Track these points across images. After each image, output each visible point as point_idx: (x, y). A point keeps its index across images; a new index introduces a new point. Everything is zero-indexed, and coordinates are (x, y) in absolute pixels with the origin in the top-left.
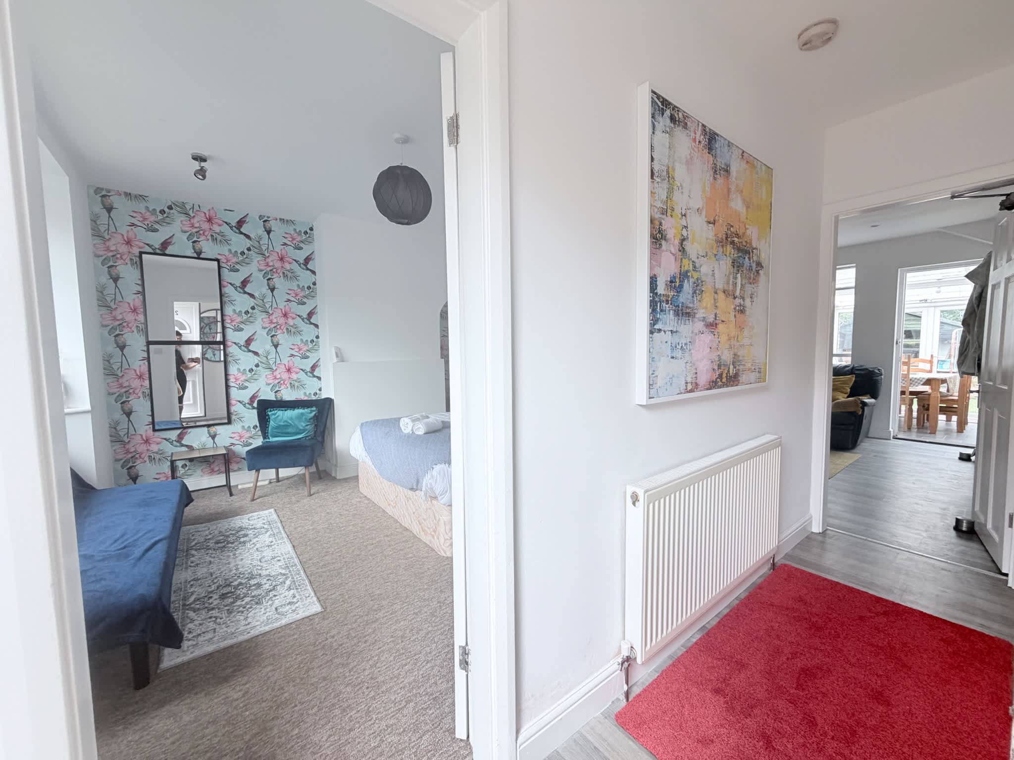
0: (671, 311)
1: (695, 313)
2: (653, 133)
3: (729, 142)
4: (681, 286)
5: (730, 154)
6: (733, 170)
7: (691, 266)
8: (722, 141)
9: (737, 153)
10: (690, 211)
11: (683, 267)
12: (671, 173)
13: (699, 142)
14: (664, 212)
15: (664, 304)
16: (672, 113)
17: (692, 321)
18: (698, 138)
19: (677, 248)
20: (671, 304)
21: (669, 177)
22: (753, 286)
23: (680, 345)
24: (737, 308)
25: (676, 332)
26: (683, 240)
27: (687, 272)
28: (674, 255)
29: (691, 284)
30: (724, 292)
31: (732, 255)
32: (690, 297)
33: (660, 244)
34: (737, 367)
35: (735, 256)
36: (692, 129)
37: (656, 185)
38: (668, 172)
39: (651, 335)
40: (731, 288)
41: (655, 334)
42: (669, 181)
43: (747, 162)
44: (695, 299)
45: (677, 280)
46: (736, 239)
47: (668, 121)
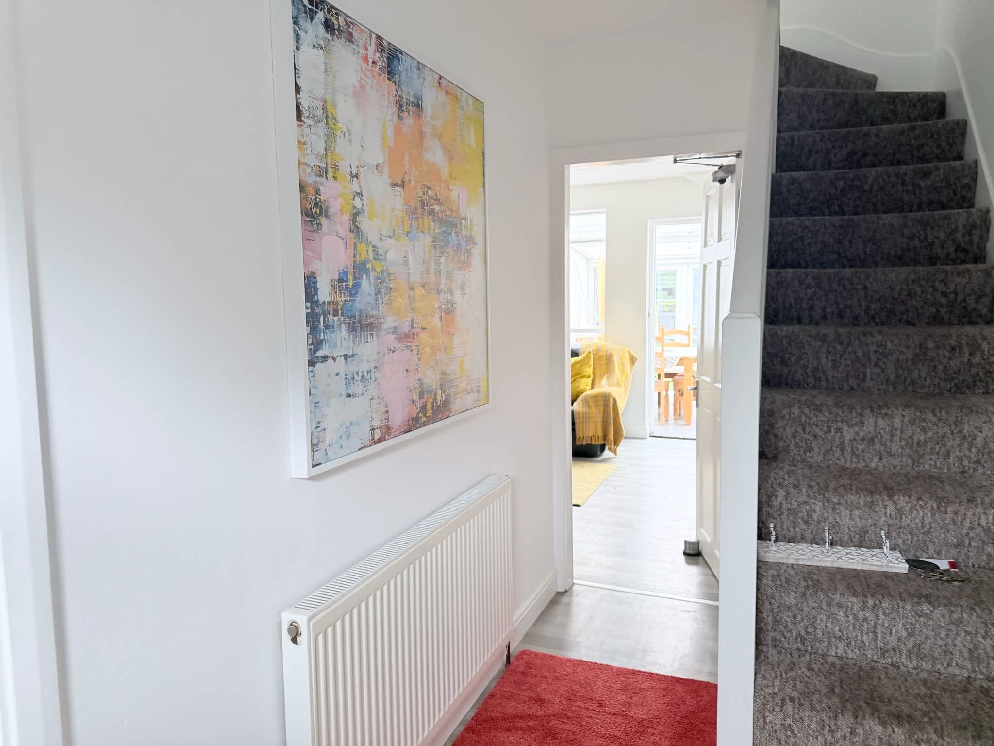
0: (343, 325)
1: (381, 324)
2: (297, 48)
3: (419, 63)
4: (357, 286)
5: (422, 80)
6: (428, 104)
7: (371, 254)
8: (409, 60)
9: (431, 79)
10: (365, 168)
11: (358, 256)
12: (330, 110)
13: (374, 62)
14: (322, 172)
15: (331, 317)
16: (328, 17)
17: (378, 335)
18: (370, 55)
19: (347, 227)
20: (342, 315)
21: (328, 117)
22: (463, 272)
23: (360, 375)
24: (443, 307)
25: (354, 355)
26: (356, 215)
27: (364, 263)
28: (342, 238)
29: (372, 281)
30: (423, 286)
31: (432, 231)
32: (371, 299)
33: (319, 225)
34: (447, 391)
35: (437, 231)
36: (361, 43)
37: (307, 131)
38: (325, 109)
39: (311, 368)
40: (432, 278)
41: (319, 366)
42: (327, 124)
43: (447, 92)
44: (380, 301)
45: (351, 277)
46: (436, 207)
47: (321, 29)
